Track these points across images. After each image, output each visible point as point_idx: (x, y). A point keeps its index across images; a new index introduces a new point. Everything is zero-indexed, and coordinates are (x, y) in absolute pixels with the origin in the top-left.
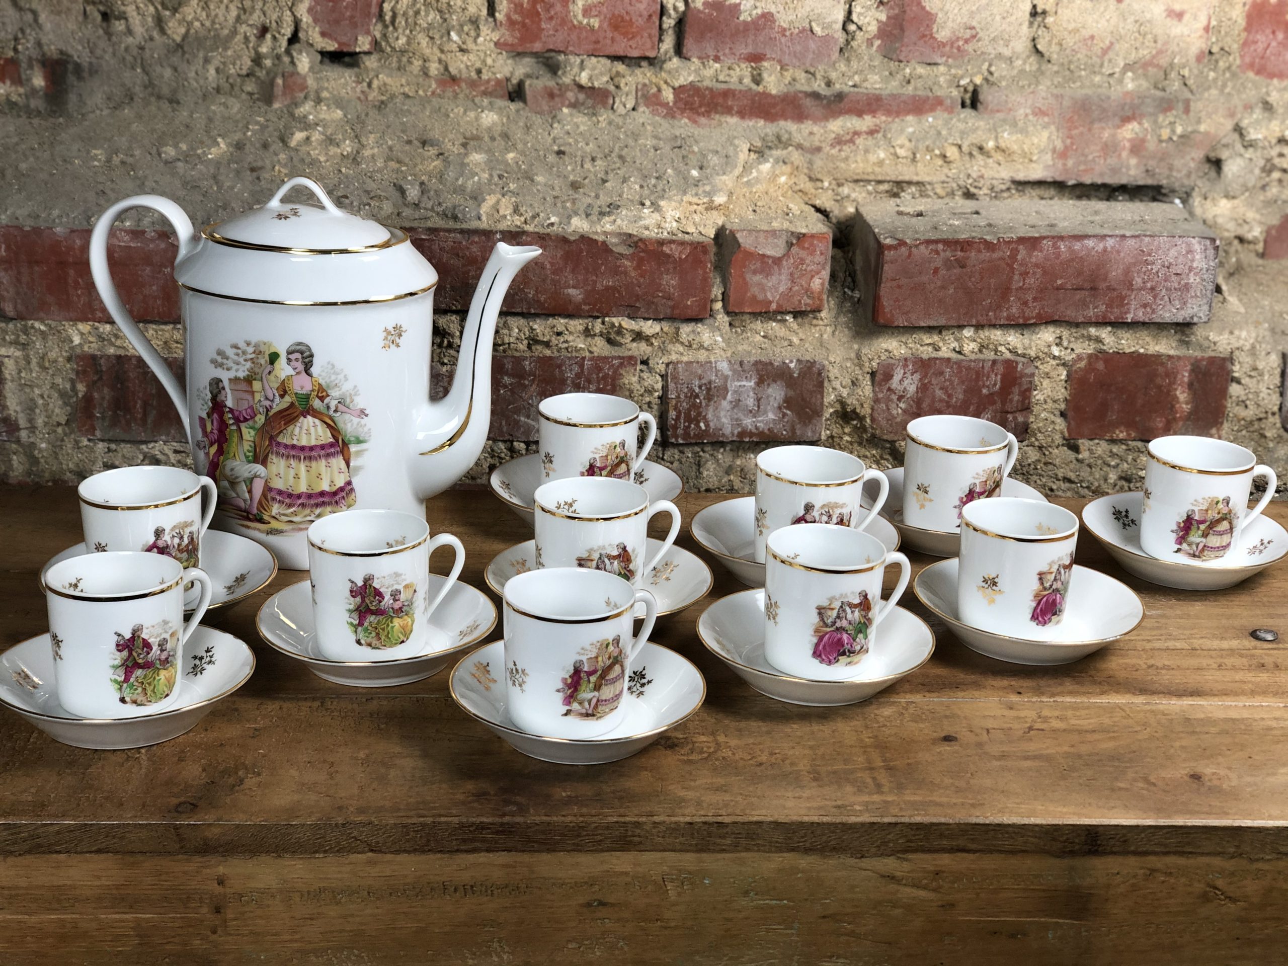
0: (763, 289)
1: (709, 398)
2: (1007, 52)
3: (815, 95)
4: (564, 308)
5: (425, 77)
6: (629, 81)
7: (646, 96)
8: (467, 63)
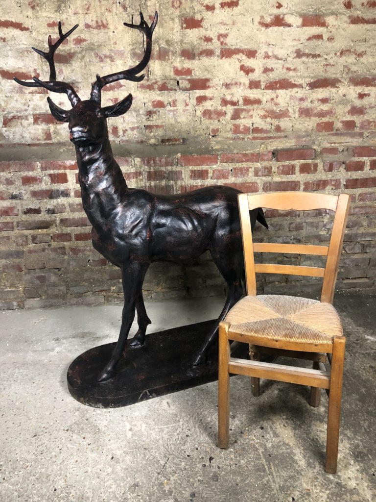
0: (265, 158)
1: (259, 171)
3: (268, 137)
4: (242, 162)
5: (224, 138)
6: (247, 137)
7: (248, 138)
8: (229, 136)
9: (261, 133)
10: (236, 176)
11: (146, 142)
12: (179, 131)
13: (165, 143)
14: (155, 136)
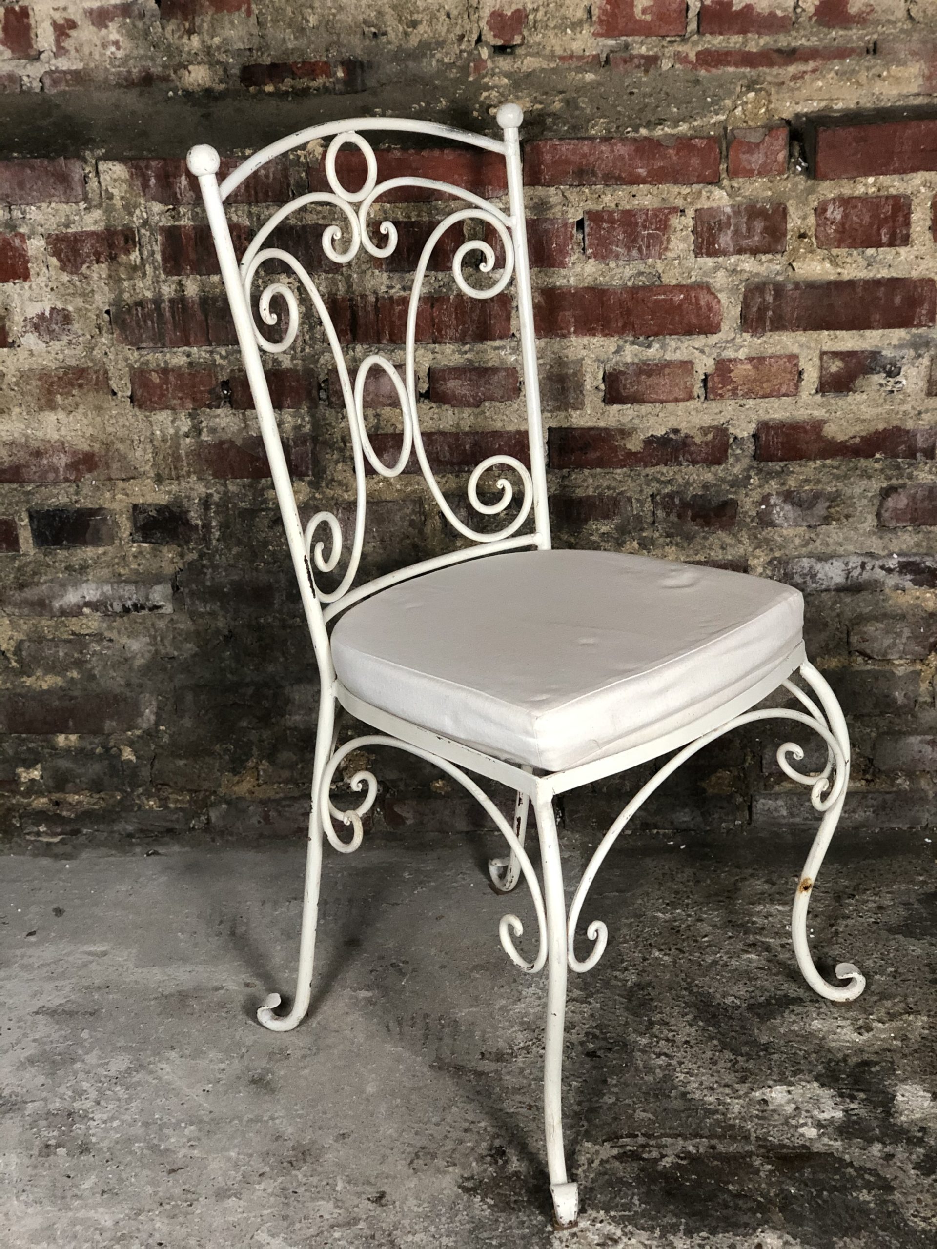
0: (750, 163)
1: (720, 230)
2: (893, 18)
3: (779, 51)
4: (636, 180)
5: (552, 56)
6: (670, 50)
7: (680, 58)
8: (576, 47)
9: (743, 31)
10: (602, 252)
11: (166, 79)
12: (327, 24)
13: (260, 83)
14: (208, 51)
